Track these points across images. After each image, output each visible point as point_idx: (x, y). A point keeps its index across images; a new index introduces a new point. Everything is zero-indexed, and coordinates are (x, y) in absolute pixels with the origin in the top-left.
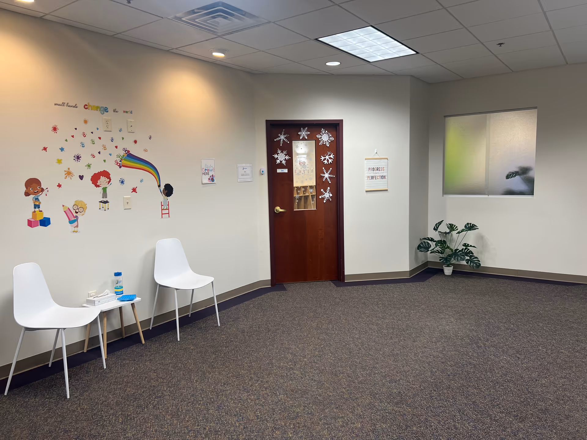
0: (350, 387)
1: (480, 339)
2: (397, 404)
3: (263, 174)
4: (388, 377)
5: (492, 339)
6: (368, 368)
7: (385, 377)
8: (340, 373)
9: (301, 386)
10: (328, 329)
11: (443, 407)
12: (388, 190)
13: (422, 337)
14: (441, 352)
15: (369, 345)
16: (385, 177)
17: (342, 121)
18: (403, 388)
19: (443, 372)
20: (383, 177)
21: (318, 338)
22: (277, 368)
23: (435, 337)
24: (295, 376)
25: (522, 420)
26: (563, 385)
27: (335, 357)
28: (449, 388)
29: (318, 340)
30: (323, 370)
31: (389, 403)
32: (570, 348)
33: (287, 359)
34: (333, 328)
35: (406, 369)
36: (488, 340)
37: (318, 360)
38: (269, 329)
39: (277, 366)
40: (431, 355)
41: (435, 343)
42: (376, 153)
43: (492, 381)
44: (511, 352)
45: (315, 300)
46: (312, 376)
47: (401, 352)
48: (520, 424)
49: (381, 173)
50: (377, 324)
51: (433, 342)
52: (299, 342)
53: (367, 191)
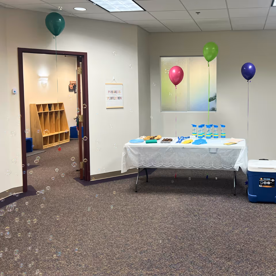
0: (110, 264)
1: (195, 210)
2: (148, 268)
3: (14, 94)
4: (138, 250)
5: (202, 209)
6: (121, 246)
7: (136, 250)
8: (100, 254)
9: (68, 273)
10: (83, 221)
11: (180, 263)
12: (124, 108)
13: (157, 215)
14: (172, 224)
15: (119, 228)
16: (121, 98)
17: (86, 53)
18: (151, 256)
19: (176, 238)
20: (119, 98)
21: (76, 230)
22: (43, 262)
23: (166, 214)
24: (61, 265)
25: (229, 259)
26: (247, 232)
27: (93, 243)
28: (182, 248)
29: (76, 231)
30: (85, 255)
31: (142, 269)
32: (246, 207)
33: (51, 252)
34: (87, 219)
35: (150, 240)
36: (199, 210)
37: (80, 248)
38: (28, 229)
39: (42, 260)
40: (165, 228)
41: (166, 217)
42: (114, 80)
43: (207, 238)
44: (215, 216)
45: (67, 199)
46: (77, 262)
47: (144, 229)
48: (229, 263)
49: (118, 95)
50: (122, 211)
51: (165, 217)
52: (59, 236)
53: (107, 109)
